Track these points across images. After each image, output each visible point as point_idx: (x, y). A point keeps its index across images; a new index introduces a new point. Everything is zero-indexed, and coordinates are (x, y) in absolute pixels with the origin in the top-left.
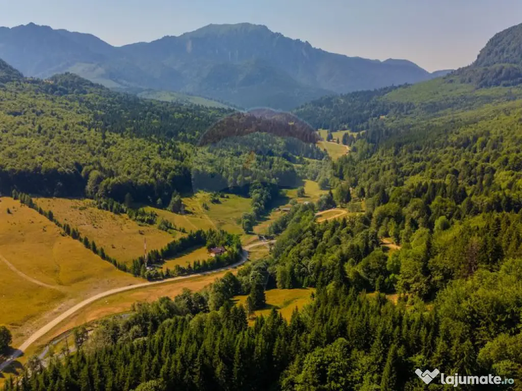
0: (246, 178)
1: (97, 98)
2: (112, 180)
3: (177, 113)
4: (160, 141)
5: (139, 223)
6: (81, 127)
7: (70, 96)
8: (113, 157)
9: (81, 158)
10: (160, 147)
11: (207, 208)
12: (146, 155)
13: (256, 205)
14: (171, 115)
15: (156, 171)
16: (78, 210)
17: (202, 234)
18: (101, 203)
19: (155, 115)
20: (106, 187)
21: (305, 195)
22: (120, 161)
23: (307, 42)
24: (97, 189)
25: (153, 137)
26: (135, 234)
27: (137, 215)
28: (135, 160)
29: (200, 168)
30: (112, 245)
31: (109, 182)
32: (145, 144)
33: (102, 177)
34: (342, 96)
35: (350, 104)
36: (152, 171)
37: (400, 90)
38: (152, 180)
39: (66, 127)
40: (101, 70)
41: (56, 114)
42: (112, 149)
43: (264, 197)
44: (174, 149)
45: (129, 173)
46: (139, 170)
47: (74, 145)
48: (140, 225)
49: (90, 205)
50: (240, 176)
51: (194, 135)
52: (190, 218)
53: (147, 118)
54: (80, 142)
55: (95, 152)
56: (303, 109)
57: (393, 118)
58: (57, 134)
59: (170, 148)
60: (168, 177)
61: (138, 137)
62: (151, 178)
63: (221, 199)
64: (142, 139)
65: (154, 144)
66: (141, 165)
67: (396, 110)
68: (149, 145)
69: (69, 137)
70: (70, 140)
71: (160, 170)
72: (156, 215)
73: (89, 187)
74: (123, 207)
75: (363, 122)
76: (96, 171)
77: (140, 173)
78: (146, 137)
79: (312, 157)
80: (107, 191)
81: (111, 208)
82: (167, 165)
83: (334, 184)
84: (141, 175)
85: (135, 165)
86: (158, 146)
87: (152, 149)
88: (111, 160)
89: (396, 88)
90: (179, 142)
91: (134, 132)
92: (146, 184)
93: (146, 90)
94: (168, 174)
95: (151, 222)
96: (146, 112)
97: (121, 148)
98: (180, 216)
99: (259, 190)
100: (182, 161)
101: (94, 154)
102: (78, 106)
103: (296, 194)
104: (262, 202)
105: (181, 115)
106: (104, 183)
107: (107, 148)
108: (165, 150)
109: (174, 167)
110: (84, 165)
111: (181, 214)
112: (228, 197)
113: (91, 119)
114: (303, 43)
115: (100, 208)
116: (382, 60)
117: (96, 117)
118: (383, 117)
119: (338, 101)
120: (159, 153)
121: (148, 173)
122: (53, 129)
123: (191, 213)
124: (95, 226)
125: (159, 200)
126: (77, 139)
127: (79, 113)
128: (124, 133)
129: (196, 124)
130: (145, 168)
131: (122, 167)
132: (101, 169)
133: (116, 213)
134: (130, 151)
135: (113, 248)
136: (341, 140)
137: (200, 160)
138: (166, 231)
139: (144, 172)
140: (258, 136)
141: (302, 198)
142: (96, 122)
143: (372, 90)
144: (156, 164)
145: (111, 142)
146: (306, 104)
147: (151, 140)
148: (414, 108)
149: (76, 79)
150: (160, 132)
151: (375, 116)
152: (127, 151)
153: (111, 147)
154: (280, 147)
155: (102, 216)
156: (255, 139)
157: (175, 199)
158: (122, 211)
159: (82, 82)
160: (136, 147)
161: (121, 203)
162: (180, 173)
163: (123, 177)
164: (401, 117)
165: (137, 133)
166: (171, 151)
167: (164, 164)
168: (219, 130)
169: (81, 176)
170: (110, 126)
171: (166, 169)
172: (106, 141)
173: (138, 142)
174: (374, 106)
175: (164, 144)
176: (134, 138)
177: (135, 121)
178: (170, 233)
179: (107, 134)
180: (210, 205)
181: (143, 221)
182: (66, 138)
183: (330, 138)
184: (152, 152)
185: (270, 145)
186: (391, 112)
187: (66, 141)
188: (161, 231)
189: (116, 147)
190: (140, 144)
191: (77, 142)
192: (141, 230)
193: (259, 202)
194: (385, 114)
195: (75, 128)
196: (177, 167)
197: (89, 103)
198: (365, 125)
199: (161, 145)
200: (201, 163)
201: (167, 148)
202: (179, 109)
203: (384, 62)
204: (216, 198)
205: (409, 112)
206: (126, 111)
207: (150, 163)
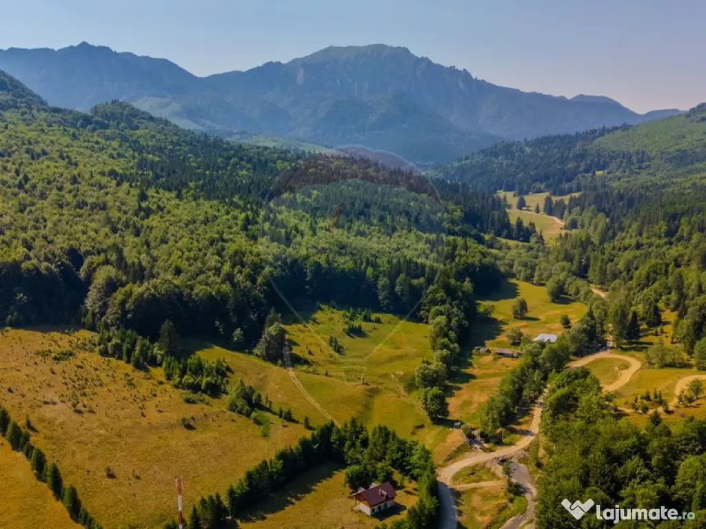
0: (415, 282)
1: (153, 137)
2: (138, 290)
3: (280, 161)
4: (249, 206)
5: (188, 394)
6: (104, 180)
7: (108, 132)
8: (151, 238)
9: (84, 237)
10: (247, 217)
11: (339, 350)
12: (218, 232)
13: (444, 346)
14: (270, 164)
15: (233, 267)
16: (49, 360)
17: (334, 437)
18: (109, 340)
19: (244, 163)
20: (123, 303)
21: (529, 315)
22: (164, 246)
23: (465, 70)
24: (105, 306)
25: (236, 199)
26: (171, 427)
27: (183, 373)
28: (195, 244)
29: (322, 260)
30: (108, 470)
31: (131, 293)
32: (218, 211)
33: (119, 280)
34: (527, 144)
35: (541, 154)
36: (226, 268)
37: (618, 133)
38: (226, 287)
39: (74, 180)
40: (175, 107)
41: (68, 157)
42: (154, 220)
43: (453, 322)
44: (274, 222)
45: (178, 271)
46: (199, 265)
47: (81, 212)
48: (188, 401)
49: (83, 347)
50: (402, 276)
51: (310, 196)
52: (304, 375)
53: (229, 168)
54: (94, 206)
55: (119, 226)
56: (468, 161)
57: (618, 174)
58: (55, 191)
59: (266, 219)
60: (260, 280)
61: (208, 198)
62: (223, 282)
63: (366, 326)
64: (215, 202)
65: (236, 212)
66: (205, 255)
67: (621, 162)
68: (228, 213)
69: (75, 196)
70: (75, 203)
71: (243, 265)
72: (228, 369)
73: (91, 300)
74: (157, 351)
75: (569, 180)
76: (109, 267)
77: (201, 272)
78: (223, 198)
79: (509, 237)
80: (125, 312)
81: (129, 352)
82: (258, 255)
83: (578, 292)
84: (202, 277)
85: (192, 254)
86: (243, 215)
87: (232, 222)
88: (147, 244)
89: (609, 131)
90: (283, 208)
91: (202, 190)
92: (210, 297)
93: (238, 133)
94: (259, 274)
95: (215, 391)
96: (229, 158)
97: (172, 219)
98: (282, 369)
99: (441, 308)
100: (288, 246)
101: (115, 230)
102: (117, 147)
103: (510, 312)
104: (452, 334)
105: (286, 163)
106: (119, 295)
107: (143, 219)
108: (256, 223)
109: (270, 258)
110: (88, 253)
111: (284, 365)
112: (378, 321)
113: (132, 168)
114: (460, 71)
115: (104, 353)
116: (569, 97)
117: (142, 164)
118: (599, 173)
119: (522, 150)
120: (245, 228)
121: (218, 271)
122: (49, 183)
123: (306, 362)
124: (79, 407)
125: (238, 332)
126: (90, 200)
127: (113, 158)
128: (184, 191)
129: (312, 178)
130: (213, 261)
131: (165, 257)
132: (121, 263)
133: (138, 366)
134: (187, 225)
135: (111, 476)
136: (542, 207)
137: (322, 244)
138: (248, 415)
139: (209, 269)
140: (416, 200)
141: (525, 323)
142: (140, 172)
143: (573, 134)
144: (236, 253)
145: (154, 208)
146: (473, 154)
147: (232, 203)
148: (649, 159)
149: (127, 109)
150: (250, 192)
151: (587, 171)
152: (182, 224)
153: (151, 217)
154: (456, 218)
155: (103, 376)
156: (412, 204)
157: (271, 330)
158: (154, 362)
159: (135, 113)
160: (201, 218)
161: (153, 341)
162: (284, 270)
163: (163, 281)
164: (632, 173)
165: (208, 191)
166: (267, 225)
167: (251, 252)
168: (351, 189)
169: (77, 278)
170: (164, 179)
171: (255, 264)
172: (144, 205)
173: (207, 207)
174: (582, 156)
175: (257, 213)
176: (201, 201)
177: (207, 172)
178: (258, 422)
179: (151, 192)
180: (345, 341)
181: (195, 388)
182: (69, 198)
183: (521, 205)
184: (230, 227)
185: (439, 215)
186: (613, 166)
187: (68, 204)
188: (235, 415)
189: (161, 217)
190: (210, 211)
191: (89, 207)
192: (188, 416)
193: (446, 335)
194: (602, 168)
195: (93, 181)
196: (277, 258)
197: (139, 142)
198: (574, 184)
199: (249, 213)
200: (324, 250)
201: (260, 219)
202: (284, 155)
203: (573, 99)
204: (356, 324)
205: (644, 165)
206: (197, 156)
207: (223, 249)
